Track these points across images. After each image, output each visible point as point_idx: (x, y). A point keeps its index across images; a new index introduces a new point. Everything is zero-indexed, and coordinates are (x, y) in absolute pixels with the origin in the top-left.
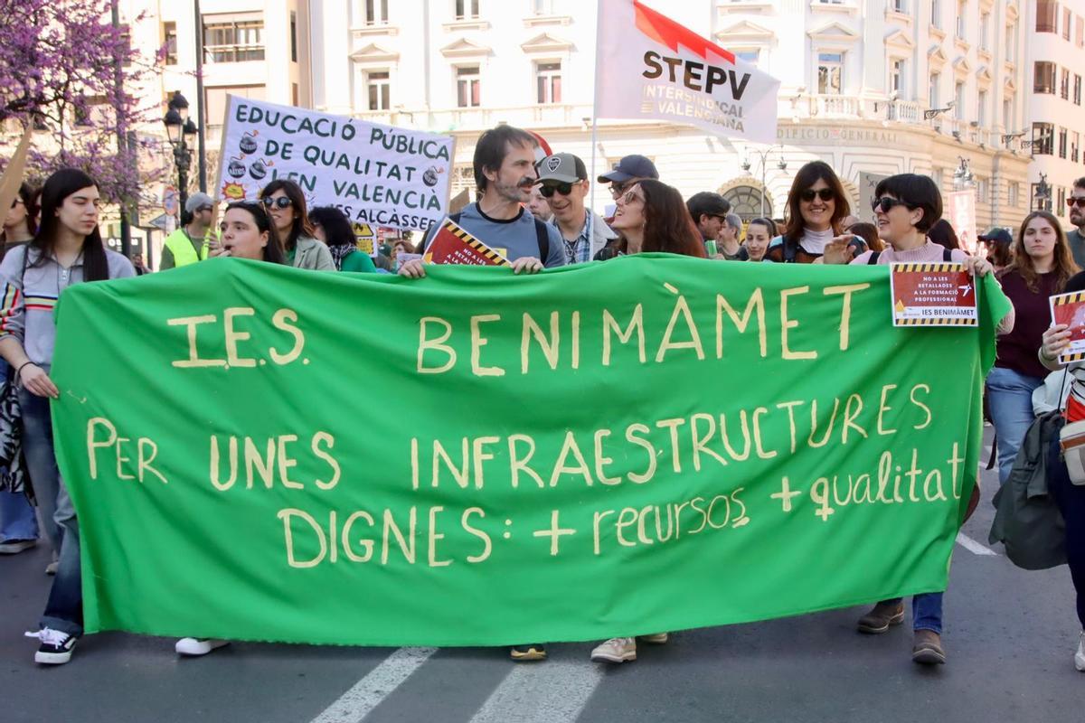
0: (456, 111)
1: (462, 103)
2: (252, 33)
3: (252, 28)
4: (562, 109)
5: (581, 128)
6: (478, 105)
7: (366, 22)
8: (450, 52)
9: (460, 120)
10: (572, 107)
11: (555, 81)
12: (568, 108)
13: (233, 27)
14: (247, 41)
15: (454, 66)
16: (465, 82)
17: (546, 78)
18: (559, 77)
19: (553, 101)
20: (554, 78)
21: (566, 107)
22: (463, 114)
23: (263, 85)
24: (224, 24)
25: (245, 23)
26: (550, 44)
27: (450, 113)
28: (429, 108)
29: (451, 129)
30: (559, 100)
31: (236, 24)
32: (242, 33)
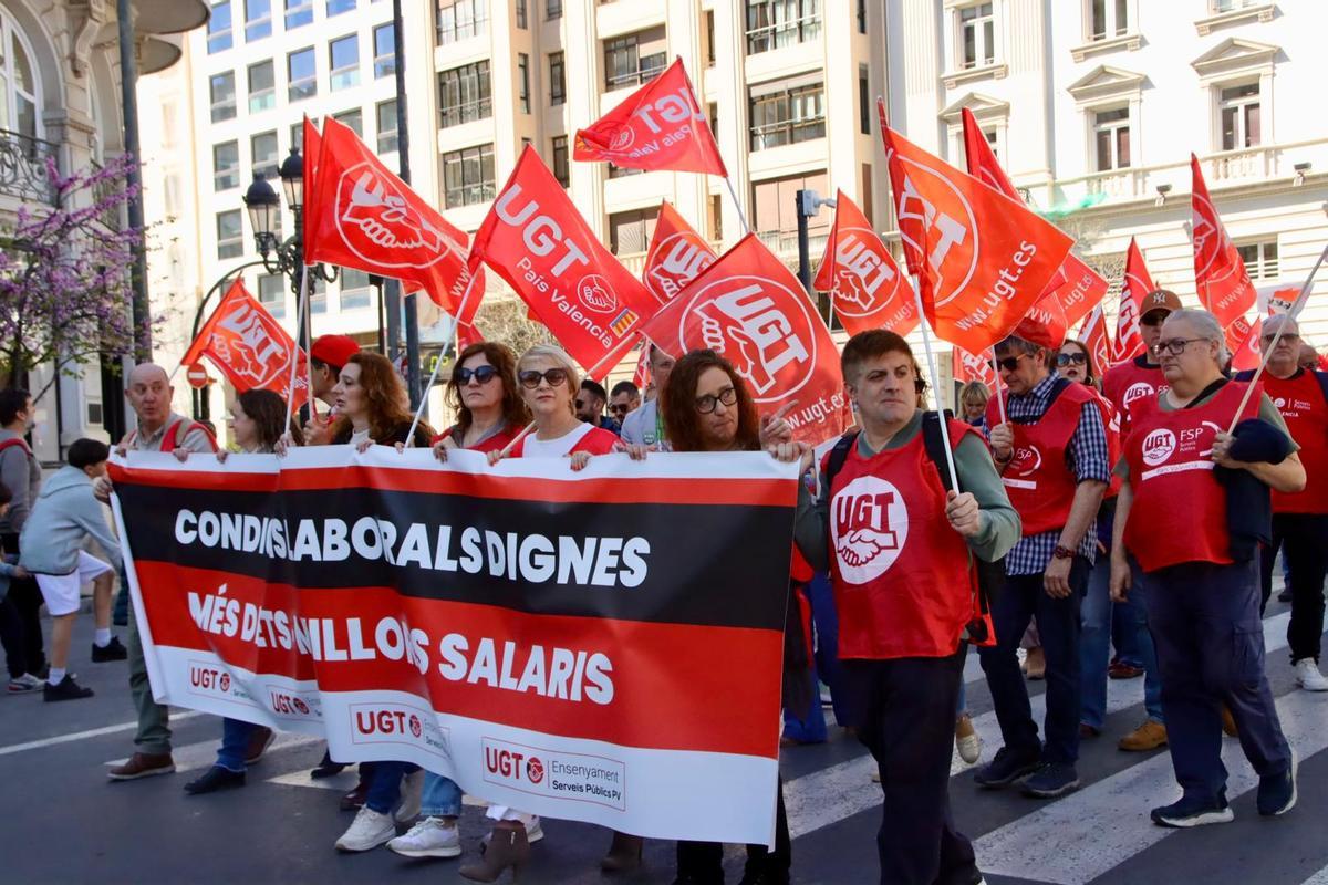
0: (1094, 178)
1: (1103, 163)
2: (811, 101)
3: (810, 95)
4: (1261, 155)
5: (1291, 181)
6: (1128, 165)
7: (964, 64)
8: (1082, 91)
9: (1099, 191)
10: (1278, 150)
11: (1252, 112)
12: (1273, 152)
13: (787, 96)
14: (804, 113)
15: (1088, 110)
16: (1108, 132)
17: (1236, 109)
18: (1256, 106)
19: (1248, 145)
20: (1248, 108)
21: (1267, 151)
22: (1104, 183)
23: (823, 172)
24: (776, 95)
25: (801, 89)
26: (1242, 54)
27: (1085, 182)
28: (1054, 178)
29: (1085, 206)
30: (1258, 141)
31: (790, 91)
32: (798, 103)
